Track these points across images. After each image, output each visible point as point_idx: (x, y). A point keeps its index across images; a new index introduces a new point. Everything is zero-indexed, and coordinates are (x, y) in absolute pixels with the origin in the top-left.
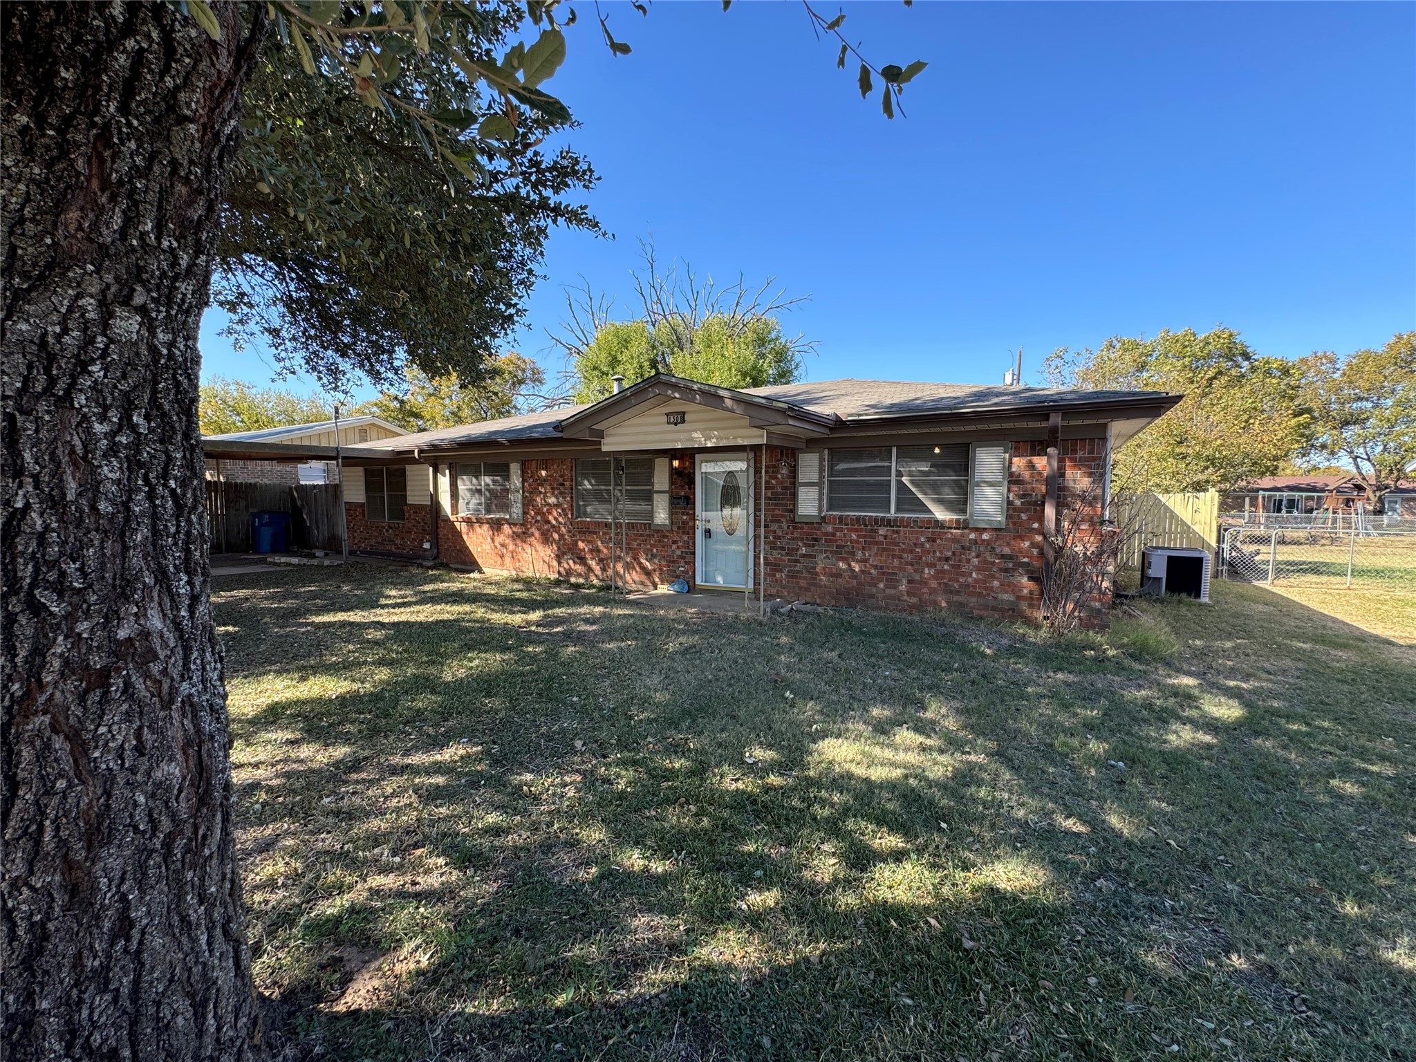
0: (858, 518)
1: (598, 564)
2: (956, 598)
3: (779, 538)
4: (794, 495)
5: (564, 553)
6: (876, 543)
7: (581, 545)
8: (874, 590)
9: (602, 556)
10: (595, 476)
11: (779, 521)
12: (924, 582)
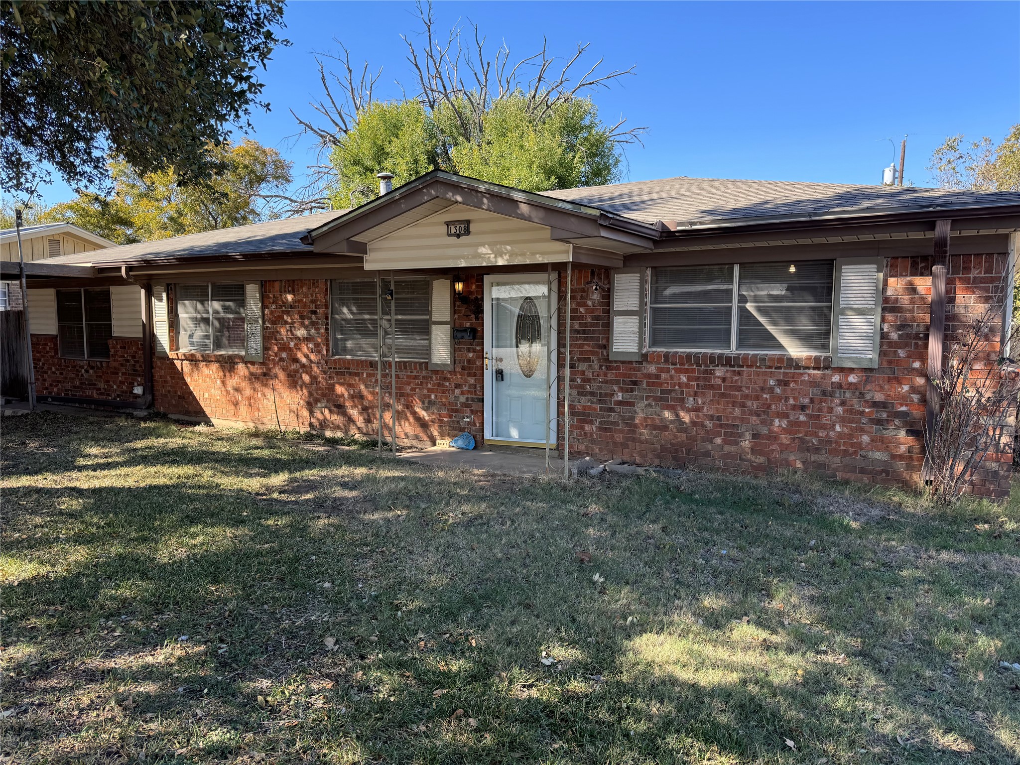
0: (689, 356)
1: (361, 413)
2: (814, 457)
3: (588, 380)
4: (608, 327)
5: (317, 400)
6: (712, 387)
7: (340, 389)
8: (709, 446)
9: (366, 403)
10: (356, 302)
11: (588, 360)
12: (773, 437)
